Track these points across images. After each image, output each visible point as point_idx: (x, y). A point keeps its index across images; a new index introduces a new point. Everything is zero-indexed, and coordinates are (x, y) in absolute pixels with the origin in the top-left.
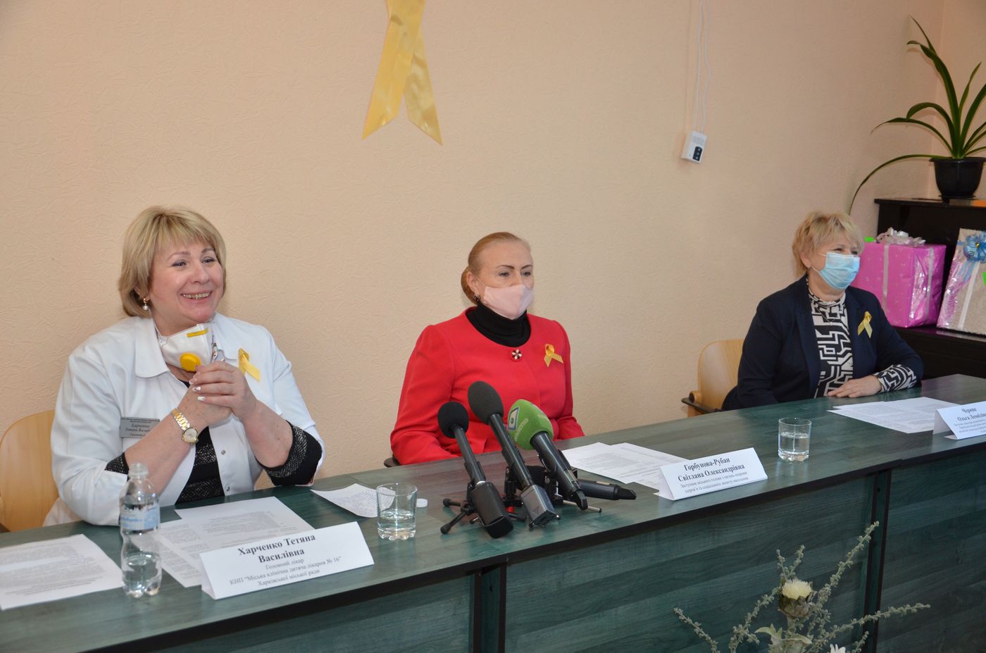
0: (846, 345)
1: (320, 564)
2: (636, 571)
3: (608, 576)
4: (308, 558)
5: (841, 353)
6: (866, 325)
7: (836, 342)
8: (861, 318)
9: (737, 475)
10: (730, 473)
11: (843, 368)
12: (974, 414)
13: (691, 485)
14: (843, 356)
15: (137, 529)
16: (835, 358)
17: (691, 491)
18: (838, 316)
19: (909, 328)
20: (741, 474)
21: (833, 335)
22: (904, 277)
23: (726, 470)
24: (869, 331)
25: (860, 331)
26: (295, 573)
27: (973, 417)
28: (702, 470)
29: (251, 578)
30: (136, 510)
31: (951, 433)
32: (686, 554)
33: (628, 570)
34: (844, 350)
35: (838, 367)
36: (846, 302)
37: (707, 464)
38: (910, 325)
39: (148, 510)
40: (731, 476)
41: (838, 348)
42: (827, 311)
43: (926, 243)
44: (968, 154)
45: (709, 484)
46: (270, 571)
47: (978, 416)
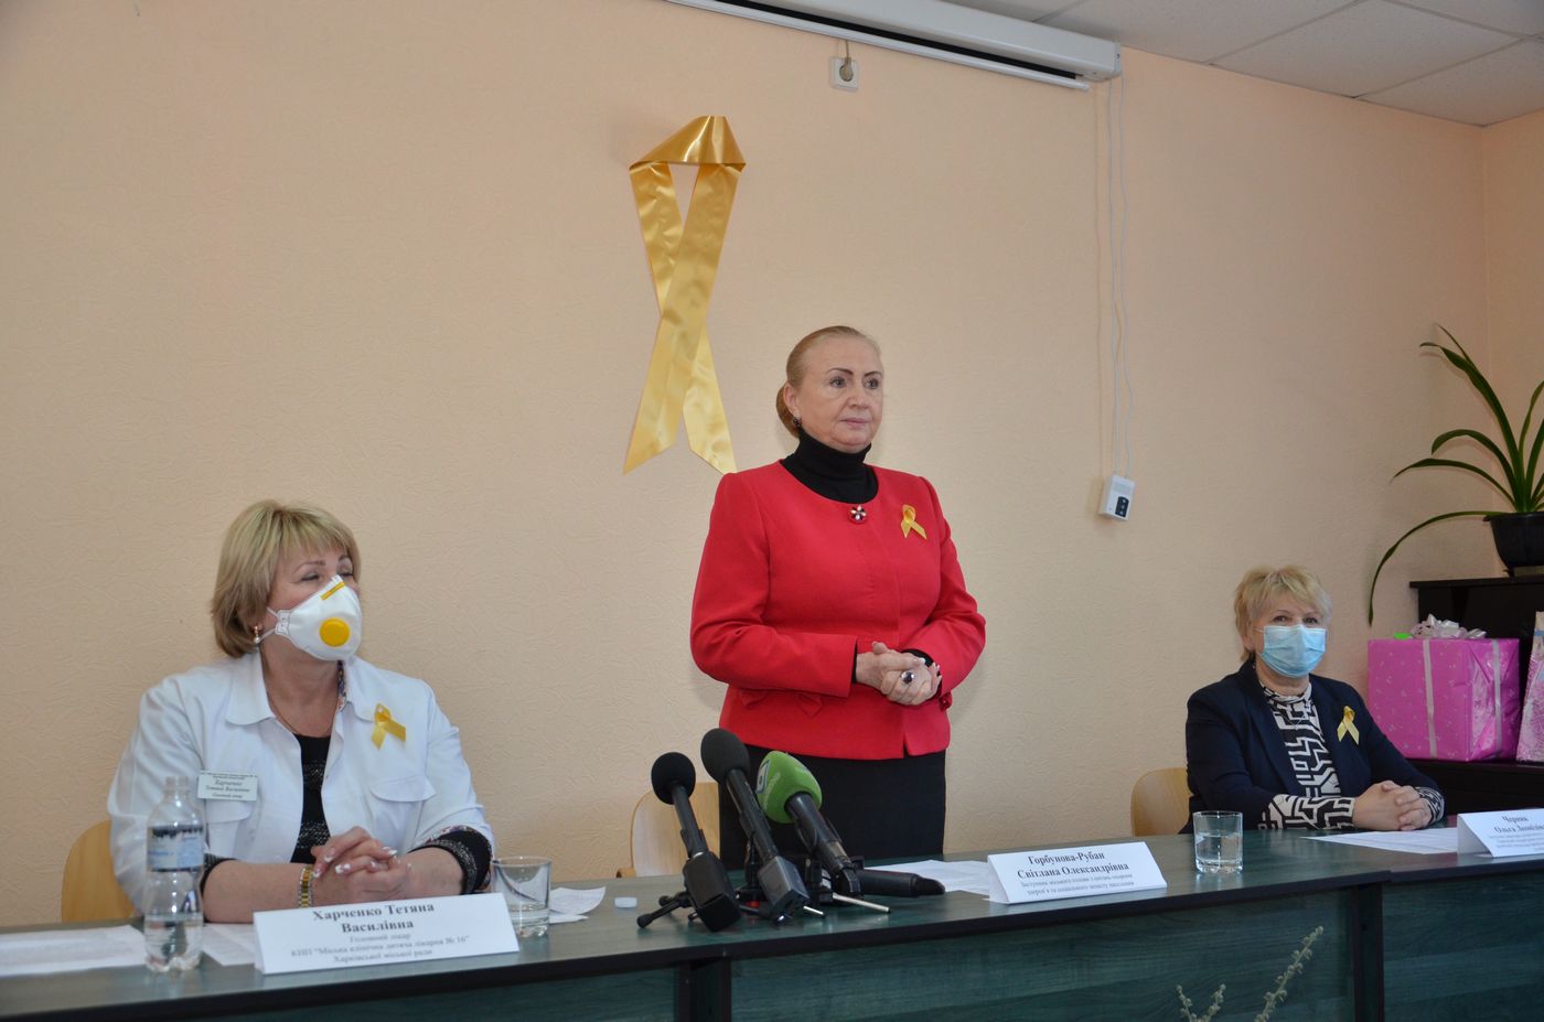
0: (1322, 756)
1: (436, 943)
2: (952, 1008)
3: (903, 1011)
4: (416, 934)
5: (1317, 769)
6: (1347, 726)
7: (1308, 753)
8: (1339, 719)
9: (1115, 877)
10: (1105, 874)
11: (1323, 790)
12: (1523, 824)
13: (1040, 884)
14: (1321, 772)
15: (166, 866)
16: (1309, 777)
17: (1037, 892)
18: (1306, 715)
19: (1470, 762)
20: (1122, 877)
21: (1303, 742)
22: (1456, 685)
23: (1097, 869)
24: (1355, 735)
25: (1341, 735)
26: (394, 951)
27: (1523, 829)
28: (1058, 866)
29: (324, 951)
30: (167, 839)
31: (1489, 852)
32: (1035, 992)
33: (938, 1005)
34: (1320, 764)
35: (1316, 790)
36: (1312, 697)
37: (1067, 859)
38: (1473, 757)
39: (184, 840)
40: (1106, 878)
41: (1311, 761)
42: (1288, 709)
43: (1487, 636)
44: (1539, 507)
45: (1068, 885)
46: (355, 945)
47: (1530, 828)
